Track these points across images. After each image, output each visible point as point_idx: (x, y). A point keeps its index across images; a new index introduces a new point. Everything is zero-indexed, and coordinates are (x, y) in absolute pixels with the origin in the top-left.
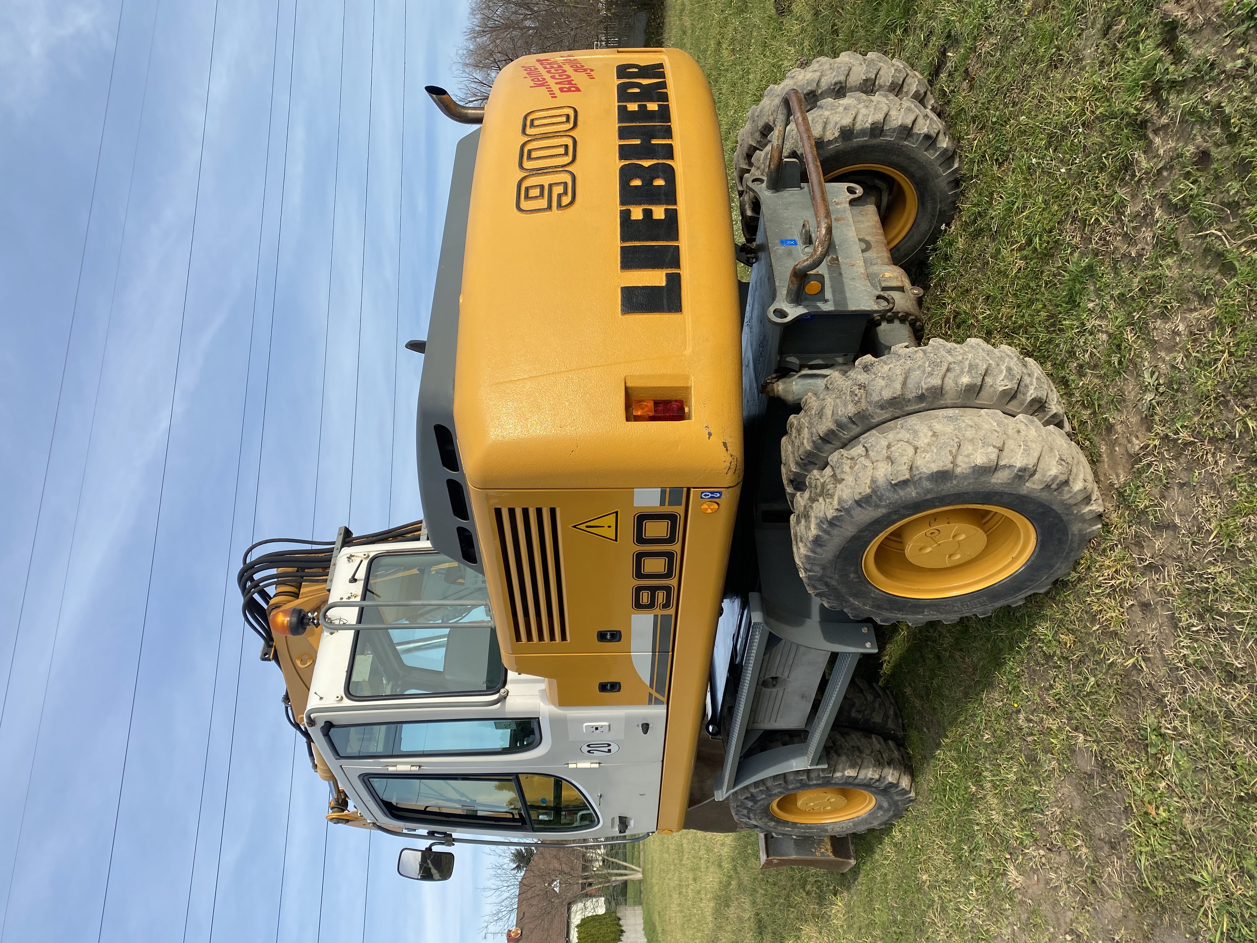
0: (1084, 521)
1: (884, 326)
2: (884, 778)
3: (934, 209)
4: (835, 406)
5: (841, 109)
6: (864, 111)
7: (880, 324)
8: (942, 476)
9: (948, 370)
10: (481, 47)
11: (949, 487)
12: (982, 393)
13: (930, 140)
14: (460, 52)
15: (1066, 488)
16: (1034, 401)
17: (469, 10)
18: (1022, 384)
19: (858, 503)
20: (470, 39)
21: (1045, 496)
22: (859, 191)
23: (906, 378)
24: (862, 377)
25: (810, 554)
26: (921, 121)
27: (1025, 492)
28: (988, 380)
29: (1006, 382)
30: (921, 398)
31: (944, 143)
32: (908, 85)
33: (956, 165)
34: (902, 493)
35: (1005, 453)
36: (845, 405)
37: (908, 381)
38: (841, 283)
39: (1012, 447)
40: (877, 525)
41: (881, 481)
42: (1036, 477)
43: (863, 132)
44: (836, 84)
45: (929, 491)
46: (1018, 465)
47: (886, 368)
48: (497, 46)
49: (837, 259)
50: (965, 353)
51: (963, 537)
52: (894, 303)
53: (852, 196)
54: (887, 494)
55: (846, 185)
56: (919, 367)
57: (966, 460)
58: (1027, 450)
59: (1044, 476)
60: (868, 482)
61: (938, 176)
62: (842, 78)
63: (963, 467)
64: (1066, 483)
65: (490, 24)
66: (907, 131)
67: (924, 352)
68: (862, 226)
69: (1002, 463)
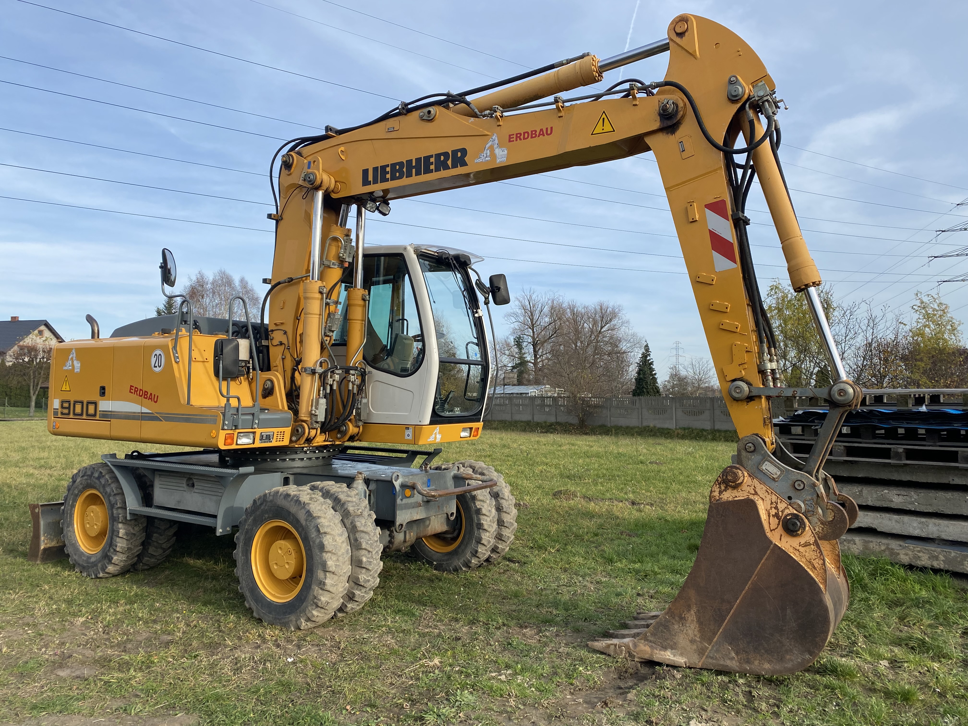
0: (296, 621)
1: (388, 533)
2: (116, 554)
3: (443, 561)
4: (352, 502)
5: (490, 509)
6: (488, 519)
7: (388, 530)
8: (322, 547)
9: (369, 551)
10: (564, 311)
11: (316, 551)
12: (358, 568)
13: (475, 554)
14: (561, 298)
15: (314, 607)
16: (354, 594)
17: (587, 305)
18: (362, 588)
19: (308, 512)
20: (569, 305)
21: (311, 597)
22: (452, 518)
23: (365, 532)
24: (366, 514)
25: (280, 493)
26: (484, 548)
27: (313, 587)
28: (364, 571)
29: (363, 579)
30: (356, 540)
31: (474, 561)
32: (502, 543)
33: (464, 569)
34: (313, 530)
35: (332, 575)
36: (353, 506)
37: (364, 534)
38: (409, 508)
39: (335, 578)
40: (296, 523)
41: (319, 521)
42: (320, 591)
43: (479, 520)
44: (502, 507)
45: (314, 542)
46: (326, 581)
47: (370, 524)
48: (564, 323)
49: (420, 506)
50: (376, 560)
51: (287, 566)
52: (399, 533)
53: (449, 515)
54: (313, 524)
55: (455, 512)
56: (370, 538)
57: (329, 557)
58: (333, 585)
59: (321, 595)
60: (319, 515)
61: (458, 560)
62: (505, 510)
63: (326, 556)
64: (317, 606)
65: (579, 319)
66: (479, 541)
67: (377, 541)
68: (436, 523)
69: (327, 574)
